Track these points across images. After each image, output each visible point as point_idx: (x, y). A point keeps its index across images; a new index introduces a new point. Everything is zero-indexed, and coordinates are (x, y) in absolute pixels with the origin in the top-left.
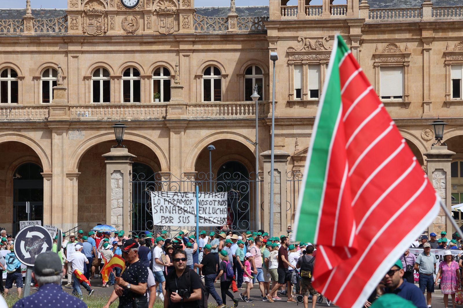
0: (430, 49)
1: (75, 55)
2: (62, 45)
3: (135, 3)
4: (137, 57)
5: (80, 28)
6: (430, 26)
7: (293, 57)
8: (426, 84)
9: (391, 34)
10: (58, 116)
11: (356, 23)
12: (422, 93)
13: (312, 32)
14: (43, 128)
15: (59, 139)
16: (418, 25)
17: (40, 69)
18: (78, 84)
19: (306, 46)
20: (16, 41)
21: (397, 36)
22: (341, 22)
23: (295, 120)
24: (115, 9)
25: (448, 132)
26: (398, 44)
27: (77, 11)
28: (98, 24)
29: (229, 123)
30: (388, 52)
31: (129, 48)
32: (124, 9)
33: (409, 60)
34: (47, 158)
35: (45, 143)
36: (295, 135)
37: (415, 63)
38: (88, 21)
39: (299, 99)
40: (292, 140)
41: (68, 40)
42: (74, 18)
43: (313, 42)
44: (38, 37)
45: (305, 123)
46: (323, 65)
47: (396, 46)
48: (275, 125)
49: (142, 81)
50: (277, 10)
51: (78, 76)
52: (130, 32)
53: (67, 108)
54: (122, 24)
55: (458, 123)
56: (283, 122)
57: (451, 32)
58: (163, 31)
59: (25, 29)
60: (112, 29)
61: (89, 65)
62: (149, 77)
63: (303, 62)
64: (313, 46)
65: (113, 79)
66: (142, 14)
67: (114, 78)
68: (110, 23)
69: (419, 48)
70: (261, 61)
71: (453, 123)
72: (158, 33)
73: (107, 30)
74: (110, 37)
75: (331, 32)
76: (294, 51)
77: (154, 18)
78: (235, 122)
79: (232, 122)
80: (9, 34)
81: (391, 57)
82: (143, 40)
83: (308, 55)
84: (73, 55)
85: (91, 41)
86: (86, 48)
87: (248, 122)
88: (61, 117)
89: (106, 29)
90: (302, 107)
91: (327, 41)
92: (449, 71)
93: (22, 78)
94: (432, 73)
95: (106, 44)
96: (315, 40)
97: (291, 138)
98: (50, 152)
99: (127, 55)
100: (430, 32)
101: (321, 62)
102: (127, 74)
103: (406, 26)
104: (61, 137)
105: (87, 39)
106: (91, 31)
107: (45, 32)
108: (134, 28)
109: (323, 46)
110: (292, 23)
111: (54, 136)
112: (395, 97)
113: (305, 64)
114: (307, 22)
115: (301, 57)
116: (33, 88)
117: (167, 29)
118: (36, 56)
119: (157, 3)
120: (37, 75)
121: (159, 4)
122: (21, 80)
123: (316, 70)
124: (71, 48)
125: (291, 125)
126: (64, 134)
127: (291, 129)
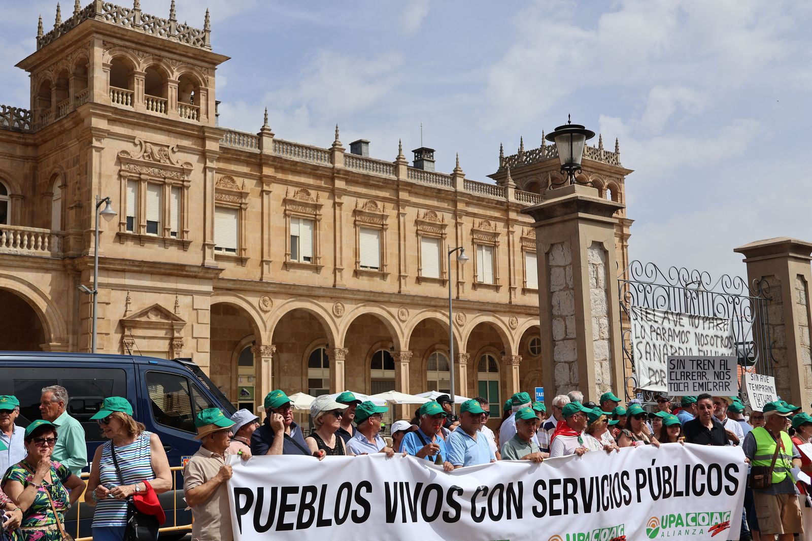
0: (270, 192)
6: (273, 161)
7: (127, 166)
8: (266, 236)
9: (226, 163)
11: (214, 134)
12: (259, 247)
13: (154, 135)
16: (259, 157)
19: (145, 154)
21: (233, 167)
22: (195, 128)
23: (131, 263)
25: (288, 303)
26: (235, 178)
29: (5, 260)
30: (223, 187)
33: (247, 202)
36: (126, 287)
37: (253, 208)
39: (130, 232)
40: (121, 295)
43: (156, 149)
45: (145, 269)
46: (169, 187)
47: (233, 181)
48: (99, 268)
50: (104, 91)
55: (300, 292)
56: (114, 264)
57: (292, 175)
63: (142, 177)
64: (157, 157)
69: (257, 188)
70: (9, 174)
71: (295, 292)
75: (179, 140)
76: (130, 157)
78: (18, 258)
79: (12, 258)
81: (226, 194)
83: (148, 167)
87: (40, 260)
90: (137, 244)
91: (174, 152)
92: (289, 225)
94: (271, 224)
96: (158, 148)
97: (119, 292)
100: (271, 169)
101: (167, 181)
103: (246, 156)
109: (169, 159)
110: (130, 114)
112: (227, 250)
113: (145, 181)
114: (150, 119)
115: (138, 168)
123: (156, 193)
125: (124, 271)
127: (122, 278)
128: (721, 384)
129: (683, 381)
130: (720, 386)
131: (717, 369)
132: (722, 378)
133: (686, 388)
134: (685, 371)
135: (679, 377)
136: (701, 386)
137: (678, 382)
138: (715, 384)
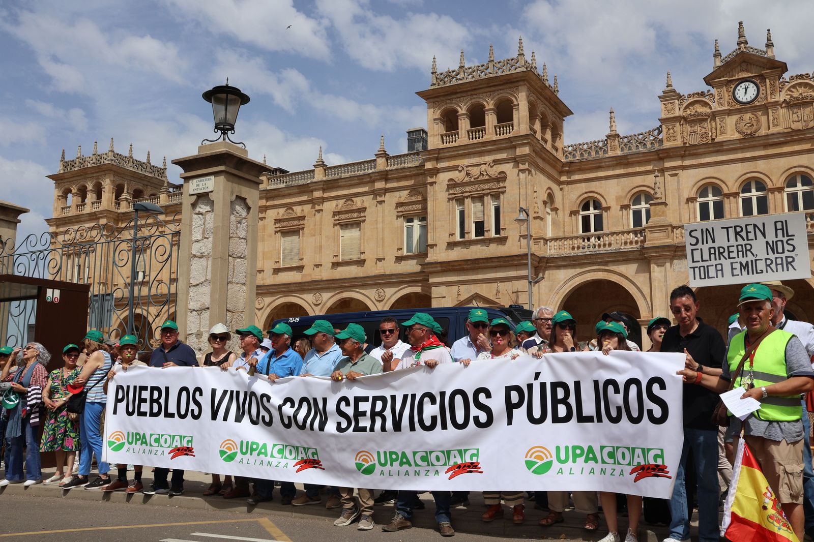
1: (674, 172)
2: (656, 162)
3: (753, 97)
4: (761, 165)
5: (679, 138)
10: (657, 240)
14: (638, 259)
15: (660, 272)
17: (629, 196)
18: (680, 209)
20: (598, 165)
24: (726, 107)
27: (674, 117)
28: (703, 131)
31: (748, 155)
32: (737, 106)
34: (645, 299)
35: (641, 280)
38: (689, 129)
41: (663, 155)
42: (670, 127)
44: (625, 157)
49: (771, 197)
51: (679, 198)
52: (748, 135)
53: (670, 229)
54: (736, 125)
58: (796, 126)
59: (609, 149)
60: (722, 133)
61: (693, 183)
62: (780, 190)
65: (728, 198)
66: (765, 108)
67: (728, 196)
68: (719, 127)
72: (790, 130)
73: (716, 136)
74: (721, 143)
77: (782, 112)
80: (590, 158)
82: (768, 142)
84: (670, 173)
85: (695, 152)
86: (687, 162)
88: (663, 241)
89: (714, 135)
93: (608, 209)
95: (715, 154)
98: (649, 291)
99: (746, 164)
102: (747, 189)
104: (663, 268)
105: (690, 151)
106: (693, 141)
107: (634, 150)
108: (754, 128)
111: (654, 268)
116: (621, 220)
117: (804, 124)
118: (623, 180)
119: (786, 92)
120: (626, 202)
121: (789, 93)
122: (606, 211)
124: (668, 164)
126: (668, 265)
128: (779, 261)
129: (713, 262)
130: (777, 265)
131: (771, 237)
132: (780, 250)
133: (720, 273)
134: (716, 245)
135: (706, 257)
136: (745, 267)
137: (705, 264)
138: (769, 262)
